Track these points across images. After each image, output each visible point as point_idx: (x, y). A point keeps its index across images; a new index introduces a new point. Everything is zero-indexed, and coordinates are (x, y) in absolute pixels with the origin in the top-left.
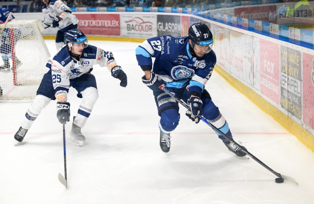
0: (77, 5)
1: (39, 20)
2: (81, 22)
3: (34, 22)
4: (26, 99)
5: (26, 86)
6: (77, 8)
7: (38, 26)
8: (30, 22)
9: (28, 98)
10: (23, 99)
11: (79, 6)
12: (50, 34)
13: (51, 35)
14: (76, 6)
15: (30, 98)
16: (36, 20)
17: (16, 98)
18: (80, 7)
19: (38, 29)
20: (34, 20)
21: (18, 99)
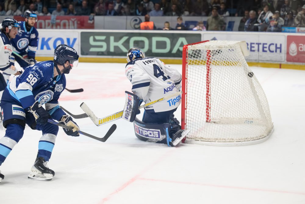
0: (298, 24)
1: (243, 42)
2: (302, 46)
3: (237, 43)
4: (218, 142)
5: (222, 126)
6: (297, 28)
7: (241, 49)
8: (232, 43)
9: (222, 141)
10: (215, 142)
11: (299, 25)
12: (259, 60)
13: (260, 62)
14: (296, 26)
15: (224, 141)
16: (239, 41)
17: (206, 139)
18: (300, 27)
19: (241, 53)
20: (237, 42)
21: (209, 140)
